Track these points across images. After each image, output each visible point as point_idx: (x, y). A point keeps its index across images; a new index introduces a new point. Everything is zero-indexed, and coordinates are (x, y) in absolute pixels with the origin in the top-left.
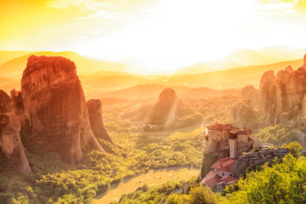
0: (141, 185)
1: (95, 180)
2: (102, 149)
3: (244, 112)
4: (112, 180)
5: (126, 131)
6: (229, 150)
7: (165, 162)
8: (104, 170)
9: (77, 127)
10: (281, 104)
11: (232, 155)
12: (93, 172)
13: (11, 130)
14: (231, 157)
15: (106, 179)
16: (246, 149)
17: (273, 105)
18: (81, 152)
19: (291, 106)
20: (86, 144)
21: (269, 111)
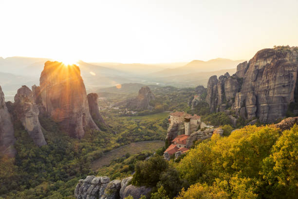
0: (125, 154)
2: (97, 128)
3: (197, 104)
4: (104, 149)
6: (184, 129)
7: (142, 137)
8: (99, 143)
9: (80, 113)
10: (221, 99)
11: (186, 133)
12: (91, 144)
13: (32, 114)
14: (186, 134)
16: (196, 129)
17: (216, 99)
18: (83, 131)
19: (227, 100)
20: (87, 124)
21: (213, 103)
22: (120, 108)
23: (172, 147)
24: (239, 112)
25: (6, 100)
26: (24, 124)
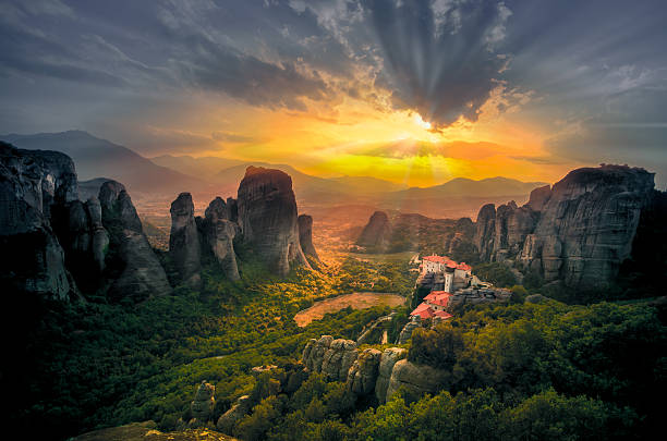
0: (346, 307)
1: (300, 295)
2: (308, 265)
3: (458, 245)
4: (316, 297)
5: (334, 250)
6: (444, 283)
7: (371, 286)
8: (309, 286)
9: (287, 241)
10: (499, 241)
11: (447, 289)
12: (298, 287)
13: (225, 236)
14: (446, 291)
15: (310, 296)
17: (491, 241)
18: (288, 266)
19: (510, 245)
20: (294, 258)
21: (485, 247)
22: (341, 239)
23: (422, 308)
24: (530, 265)
25: (196, 215)
26: (214, 248)
